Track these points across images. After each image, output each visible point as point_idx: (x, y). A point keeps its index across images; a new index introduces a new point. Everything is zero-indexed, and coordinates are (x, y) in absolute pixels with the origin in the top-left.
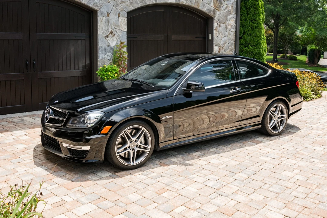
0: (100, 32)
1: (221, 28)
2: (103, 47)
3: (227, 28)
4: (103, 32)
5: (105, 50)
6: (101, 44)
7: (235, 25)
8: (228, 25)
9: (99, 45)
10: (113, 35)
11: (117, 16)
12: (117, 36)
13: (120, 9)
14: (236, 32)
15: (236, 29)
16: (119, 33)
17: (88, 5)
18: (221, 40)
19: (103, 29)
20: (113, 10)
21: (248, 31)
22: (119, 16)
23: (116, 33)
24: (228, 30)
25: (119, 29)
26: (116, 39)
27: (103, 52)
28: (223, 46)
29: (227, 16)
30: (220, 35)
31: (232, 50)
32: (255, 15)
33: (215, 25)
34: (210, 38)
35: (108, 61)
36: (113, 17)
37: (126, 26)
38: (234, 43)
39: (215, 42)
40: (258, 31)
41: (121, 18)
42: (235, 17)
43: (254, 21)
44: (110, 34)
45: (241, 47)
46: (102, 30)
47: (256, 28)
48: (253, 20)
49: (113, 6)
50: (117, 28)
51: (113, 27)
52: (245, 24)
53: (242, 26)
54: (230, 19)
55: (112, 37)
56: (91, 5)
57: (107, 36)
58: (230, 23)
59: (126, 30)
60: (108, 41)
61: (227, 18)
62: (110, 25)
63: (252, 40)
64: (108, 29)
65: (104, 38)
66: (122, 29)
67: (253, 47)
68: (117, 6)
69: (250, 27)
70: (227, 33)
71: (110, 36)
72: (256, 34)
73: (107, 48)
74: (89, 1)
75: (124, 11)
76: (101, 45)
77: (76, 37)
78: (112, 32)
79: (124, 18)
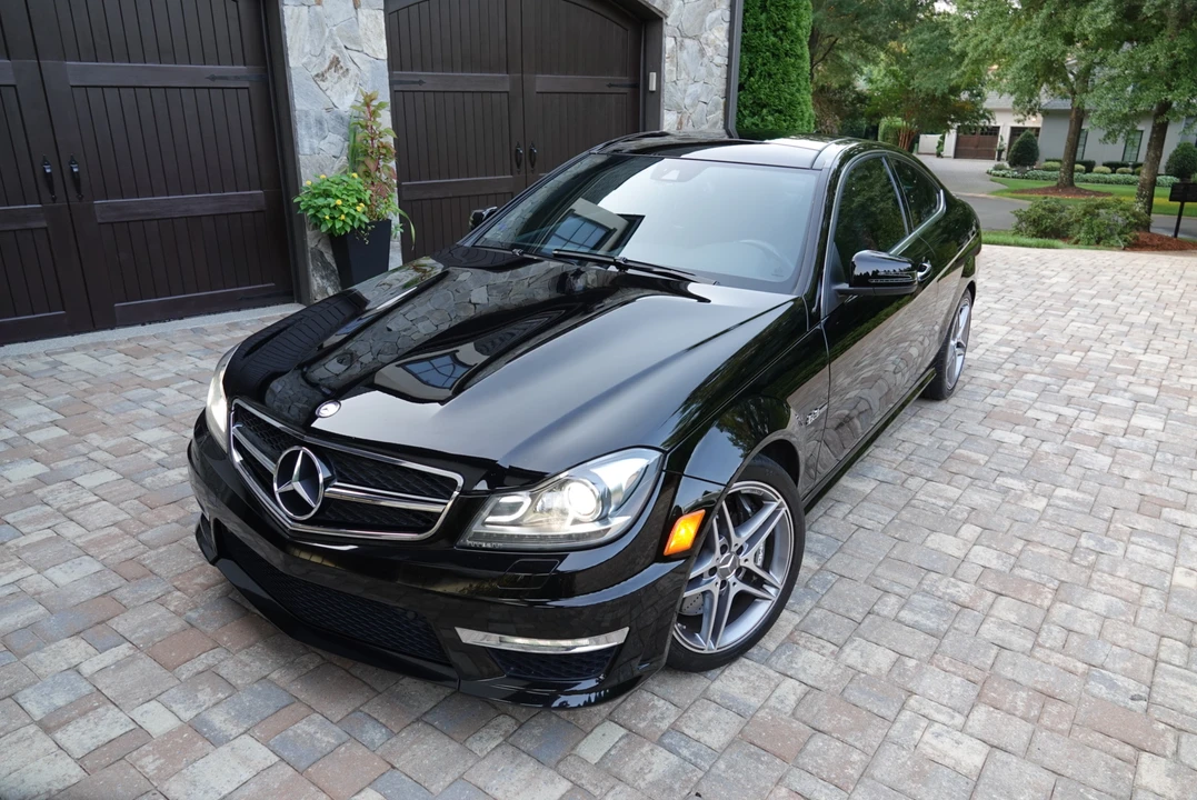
0: (295, 60)
1: (684, 55)
2: (313, 114)
3: (702, 52)
4: (305, 60)
5: (320, 122)
6: (304, 102)
7: (727, 44)
8: (707, 44)
9: (298, 107)
10: (341, 71)
11: (350, 4)
12: (357, 76)
14: (729, 66)
15: (730, 57)
16: (362, 67)
18: (685, 91)
19: (306, 51)
21: (764, 64)
22: (357, 5)
23: (351, 66)
24: (705, 60)
25: (363, 51)
26: (352, 85)
27: (314, 130)
28: (691, 111)
29: (704, 14)
30: (683, 75)
31: (716, 123)
32: (785, 14)
33: (669, 43)
34: (653, 87)
35: (334, 163)
36: (337, 7)
37: (385, 42)
38: (722, 101)
39: (666, 98)
40: (793, 65)
41: (364, 12)
42: (728, 19)
43: (781, 32)
44: (329, 68)
45: (743, 115)
46: (303, 53)
47: (786, 55)
48: (778, 30)
50: (354, 48)
51: (341, 44)
52: (755, 42)
53: (747, 47)
54: (713, 23)
55: (339, 78)
57: (321, 76)
58: (712, 37)
59: (384, 55)
60: (328, 92)
61: (703, 21)
62: (327, 34)
63: (775, 93)
64: (323, 50)
65: (313, 83)
66: (369, 52)
67: (777, 114)
69: (768, 51)
70: (703, 71)
71: (332, 76)
72: (786, 73)
73: (326, 116)
76: (304, 108)
77: (213, 78)
78: (339, 62)
79: (373, 12)
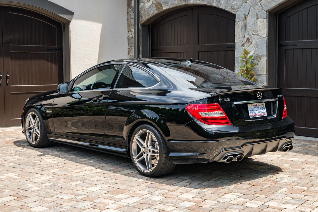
0: (236, 40)
4: (240, 40)
6: (238, 54)
9: (236, 56)
10: (250, 43)
11: (255, 18)
12: (255, 44)
13: (258, 8)
16: (257, 41)
17: (226, 9)
19: (240, 36)
20: (250, 11)
22: (258, 18)
25: (258, 35)
26: (253, 47)
27: (240, 64)
36: (251, 20)
41: (259, 21)
44: (246, 42)
46: (239, 38)
49: (250, 6)
50: (255, 34)
51: (251, 33)
55: (249, 45)
56: (228, 9)
57: (243, 45)
62: (247, 30)
64: (245, 36)
65: (241, 48)
66: (261, 35)
68: (255, 6)
71: (247, 44)
74: (226, 5)
75: (263, 10)
76: (238, 56)
77: (229, 47)
78: (249, 39)
79: (263, 20)
